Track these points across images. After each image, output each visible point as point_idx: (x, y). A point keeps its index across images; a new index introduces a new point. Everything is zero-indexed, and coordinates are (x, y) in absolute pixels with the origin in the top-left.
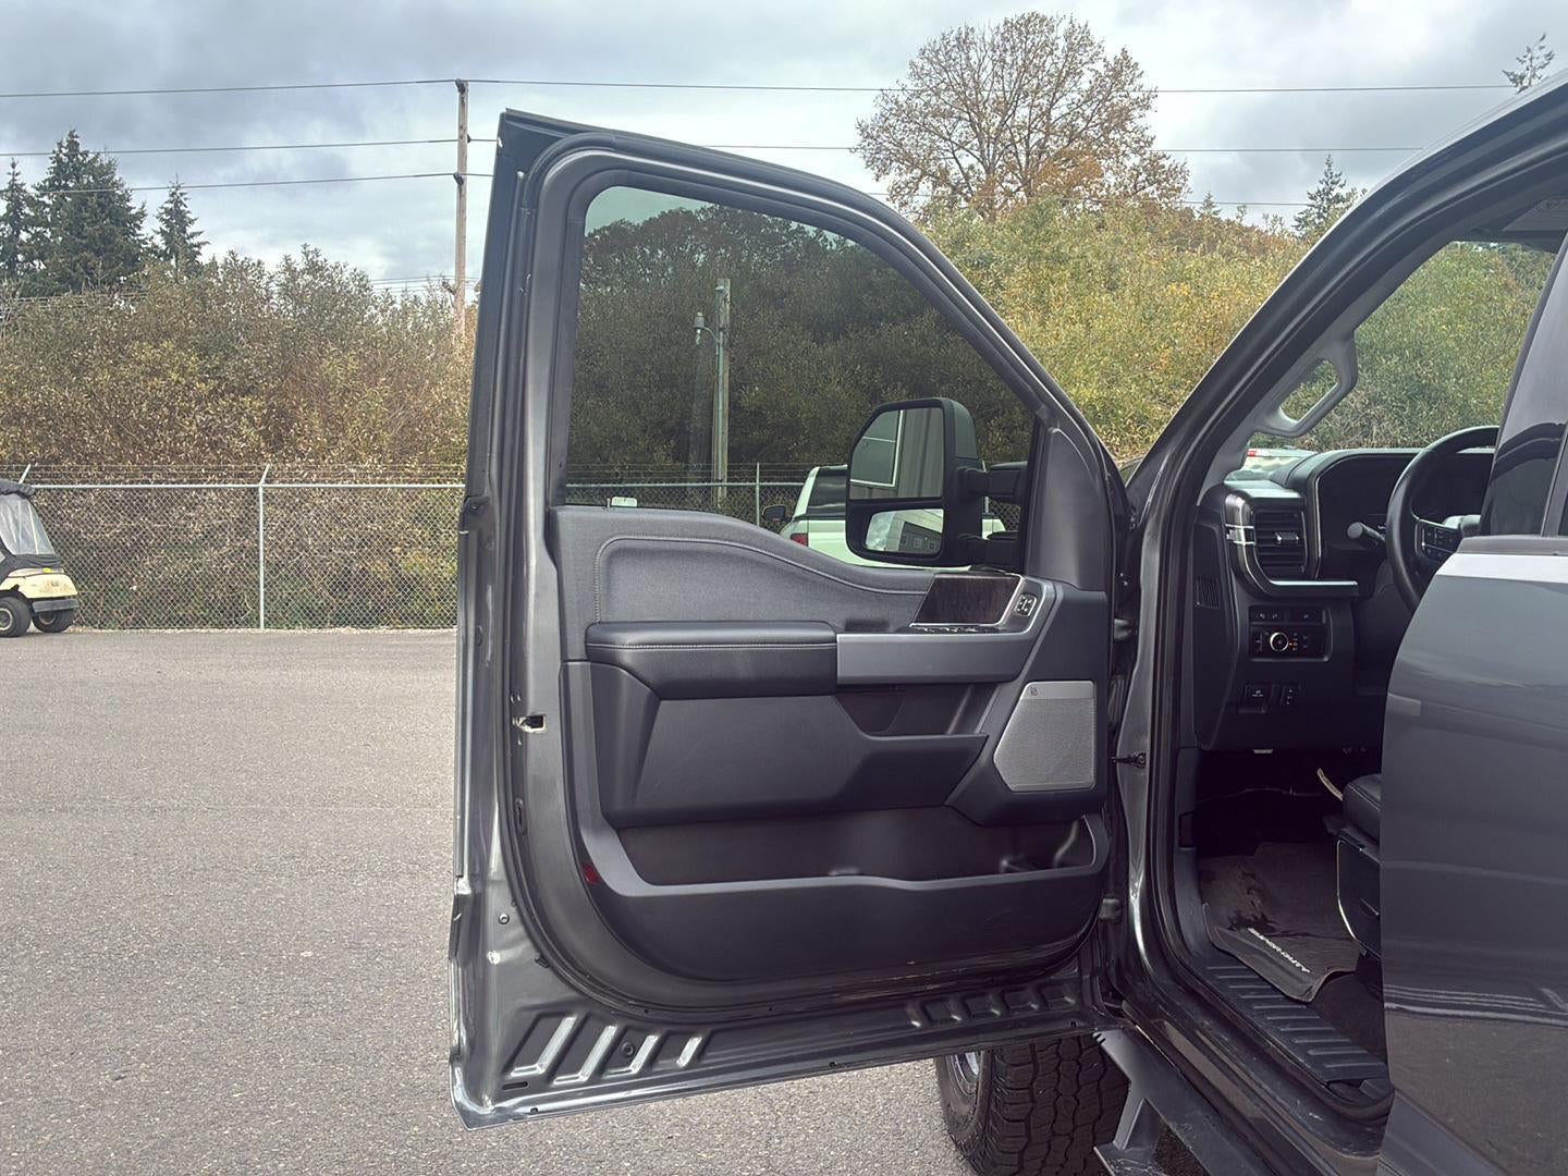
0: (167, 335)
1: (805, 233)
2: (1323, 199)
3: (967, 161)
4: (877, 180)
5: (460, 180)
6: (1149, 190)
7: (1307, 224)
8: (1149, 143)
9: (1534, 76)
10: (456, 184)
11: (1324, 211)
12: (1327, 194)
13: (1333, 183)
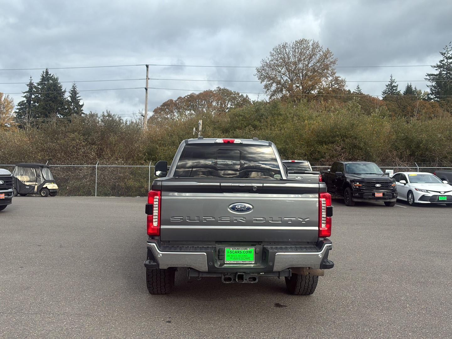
0: (76, 131)
1: (243, 96)
2: (390, 87)
3: (285, 78)
4: (261, 83)
6: (335, 86)
7: (386, 93)
8: (334, 74)
9: (448, 53)
10: (145, 90)
11: (390, 90)
12: (391, 85)
13: (393, 82)
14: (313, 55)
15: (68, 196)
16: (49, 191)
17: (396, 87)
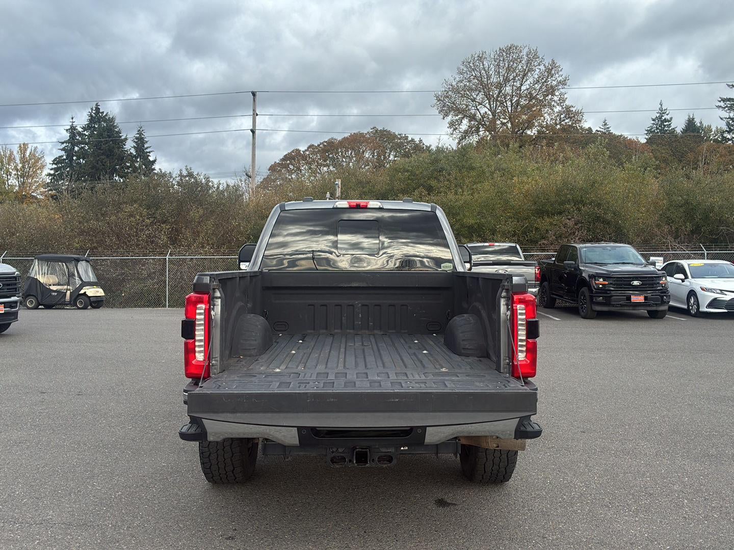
0: (135, 202)
1: (415, 141)
2: (659, 121)
3: (483, 110)
4: (444, 119)
5: (253, 131)
6: (566, 121)
7: (651, 132)
8: (564, 101)
10: (251, 133)
11: (659, 127)
12: (661, 118)
13: (663, 113)
14: (529, 71)
15: (124, 307)
16: (90, 300)
17: (669, 121)
